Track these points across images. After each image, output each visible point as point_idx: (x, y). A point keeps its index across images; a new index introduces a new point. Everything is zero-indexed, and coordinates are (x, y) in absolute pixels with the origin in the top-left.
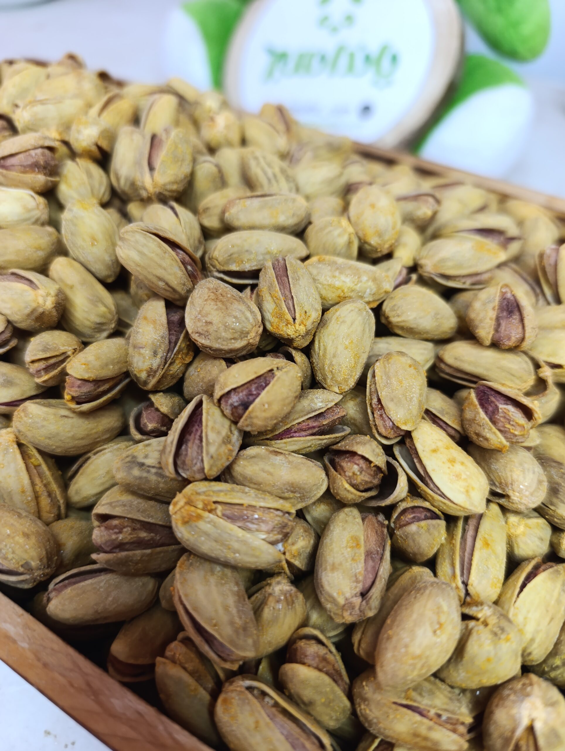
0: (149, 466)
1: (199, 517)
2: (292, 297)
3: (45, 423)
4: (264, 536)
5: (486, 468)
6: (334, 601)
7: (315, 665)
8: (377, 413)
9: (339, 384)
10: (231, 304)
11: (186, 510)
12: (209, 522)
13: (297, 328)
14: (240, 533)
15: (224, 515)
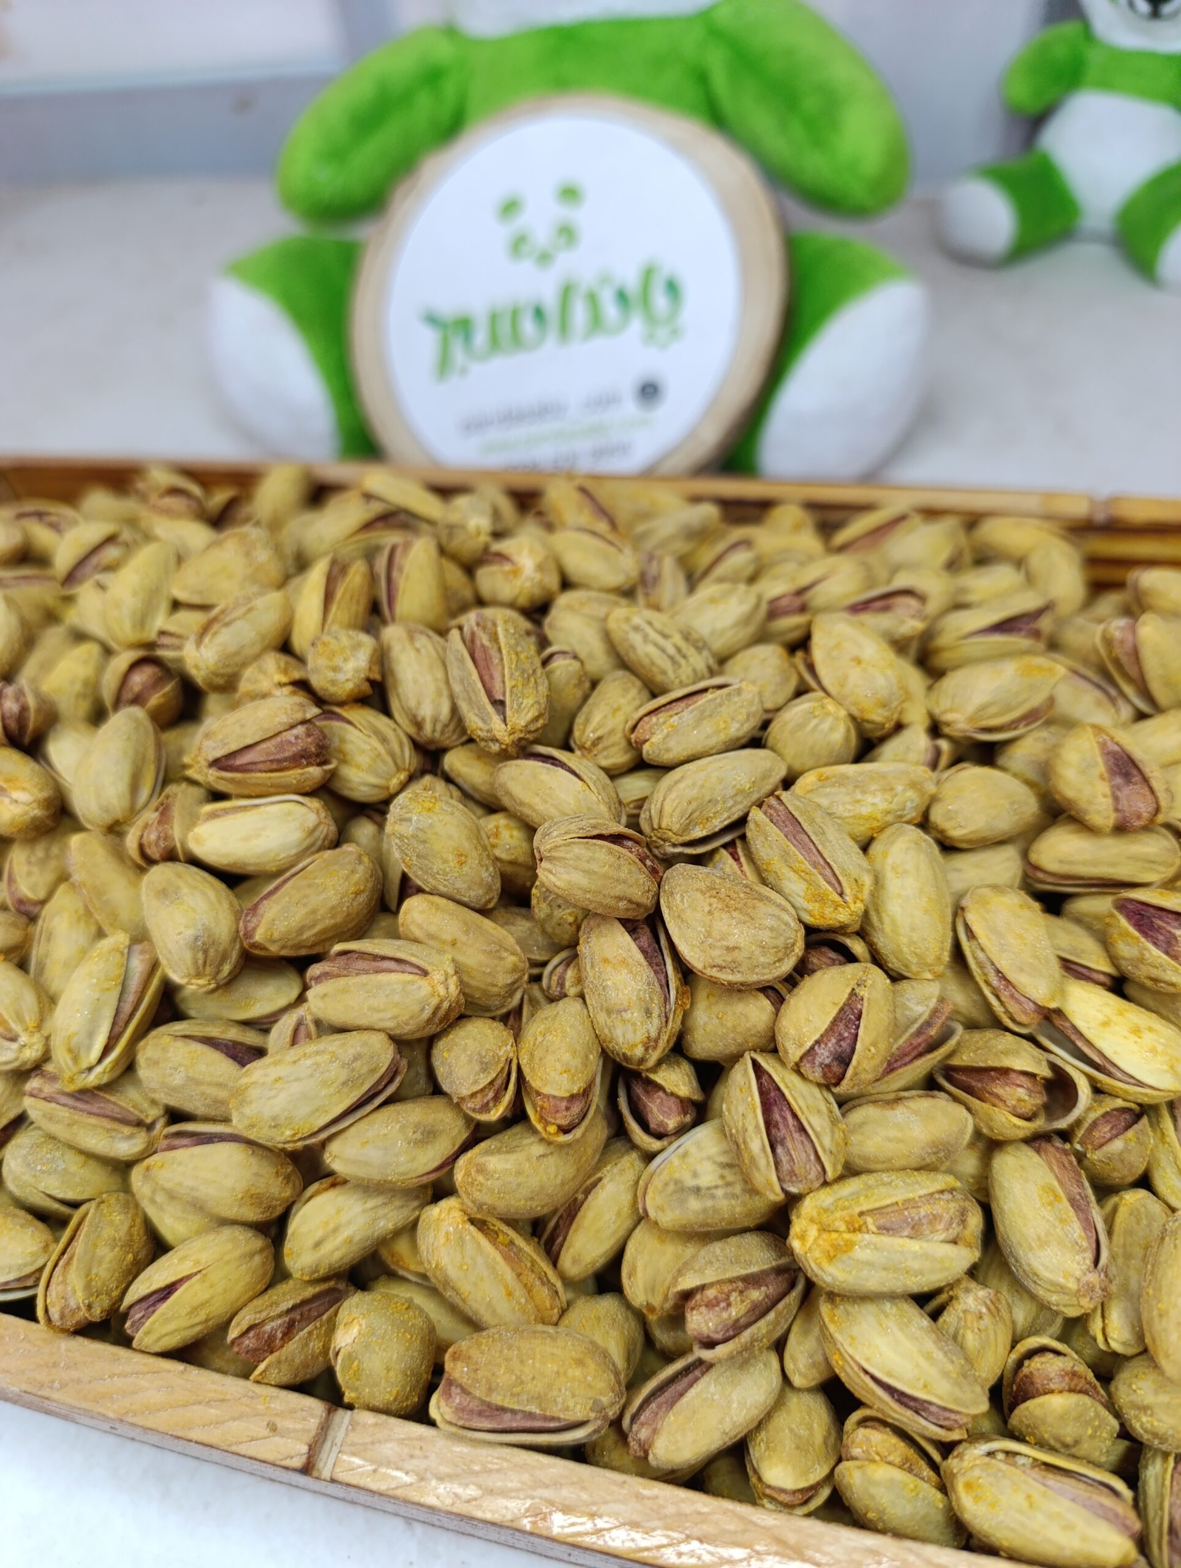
0: (709, 1188)
1: (850, 1245)
2: (828, 864)
3: (520, 1179)
4: (943, 1236)
5: (1172, 1017)
6: (1062, 1289)
7: (1067, 1388)
8: (1005, 995)
9: (929, 967)
10: (754, 908)
11: (824, 1240)
12: (867, 1246)
13: (853, 909)
14: (915, 1246)
15: (879, 1228)
